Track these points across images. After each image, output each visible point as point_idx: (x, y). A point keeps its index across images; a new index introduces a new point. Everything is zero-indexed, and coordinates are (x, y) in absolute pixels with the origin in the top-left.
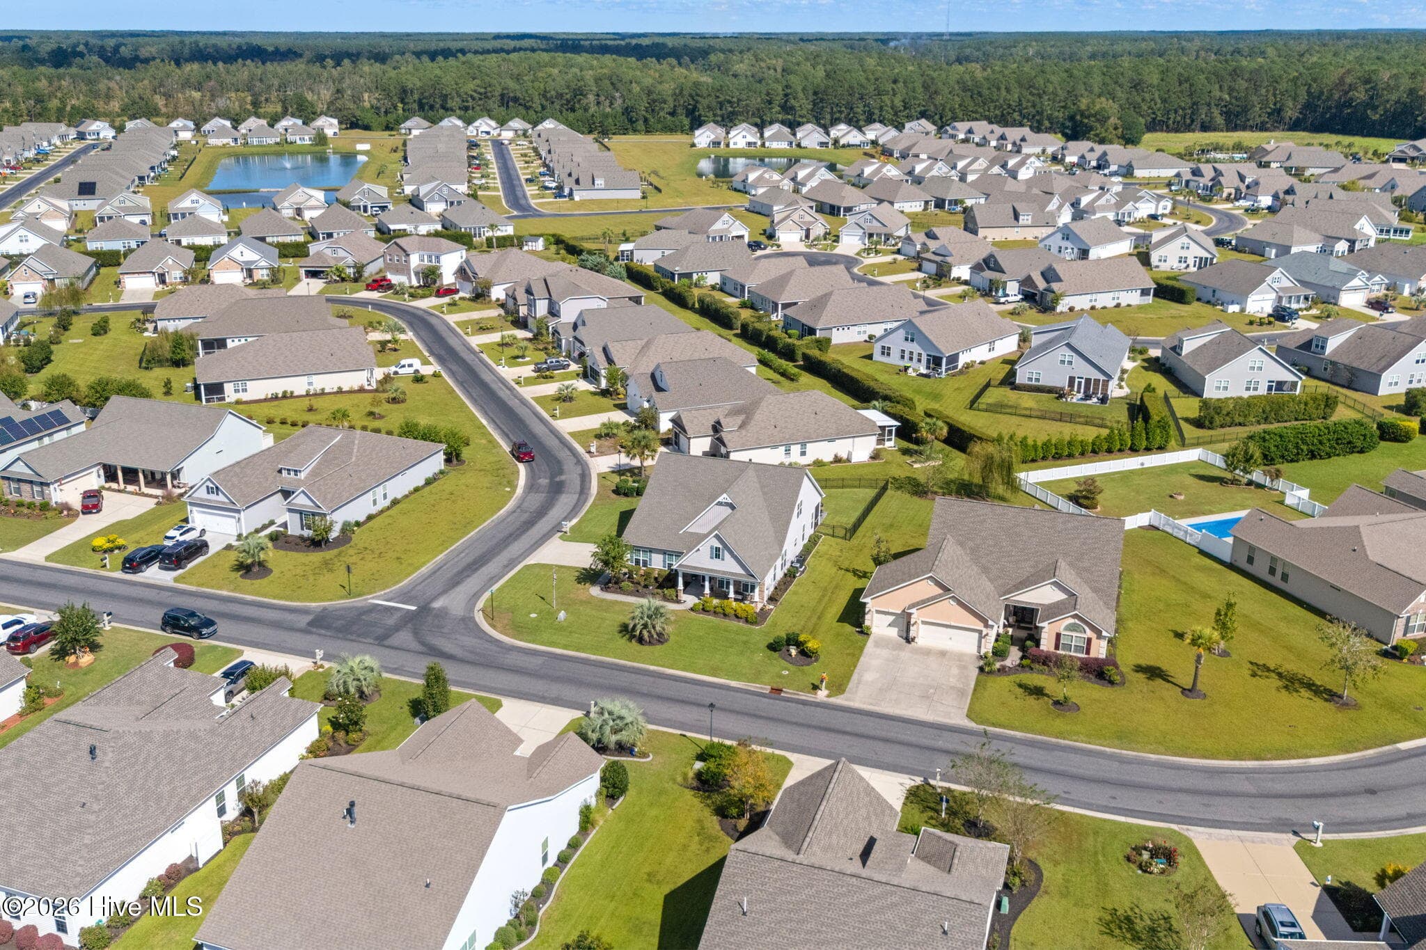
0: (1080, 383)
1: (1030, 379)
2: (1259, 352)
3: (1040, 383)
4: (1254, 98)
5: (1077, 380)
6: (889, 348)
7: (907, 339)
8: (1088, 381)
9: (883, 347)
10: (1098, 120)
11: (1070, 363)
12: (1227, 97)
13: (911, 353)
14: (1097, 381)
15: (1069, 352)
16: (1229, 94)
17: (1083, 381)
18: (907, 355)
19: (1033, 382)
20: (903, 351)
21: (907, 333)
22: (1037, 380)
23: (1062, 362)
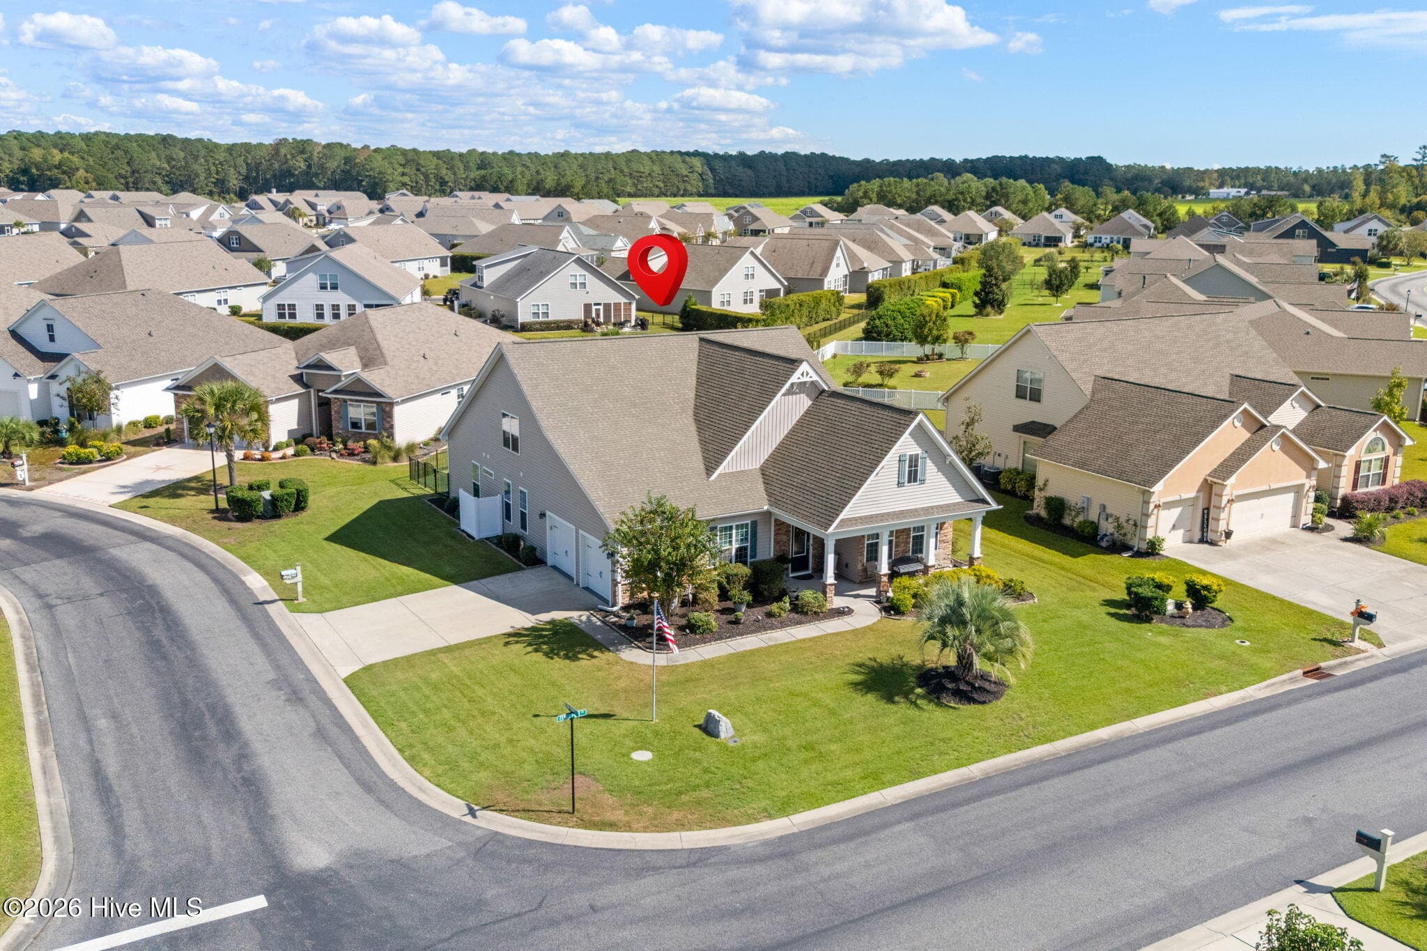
0: (598, 311)
1: (536, 314)
2: (750, 257)
3: (551, 318)
4: (196, 167)
5: (594, 308)
6: (292, 307)
7: (323, 287)
8: (607, 306)
9: (281, 307)
10: (64, 172)
11: (583, 285)
12: (166, 165)
13: (336, 307)
14: (617, 305)
15: (579, 271)
16: (169, 163)
17: (601, 308)
18: (328, 312)
19: (541, 319)
20: (319, 307)
21: (323, 277)
22: (546, 314)
23: (574, 285)
